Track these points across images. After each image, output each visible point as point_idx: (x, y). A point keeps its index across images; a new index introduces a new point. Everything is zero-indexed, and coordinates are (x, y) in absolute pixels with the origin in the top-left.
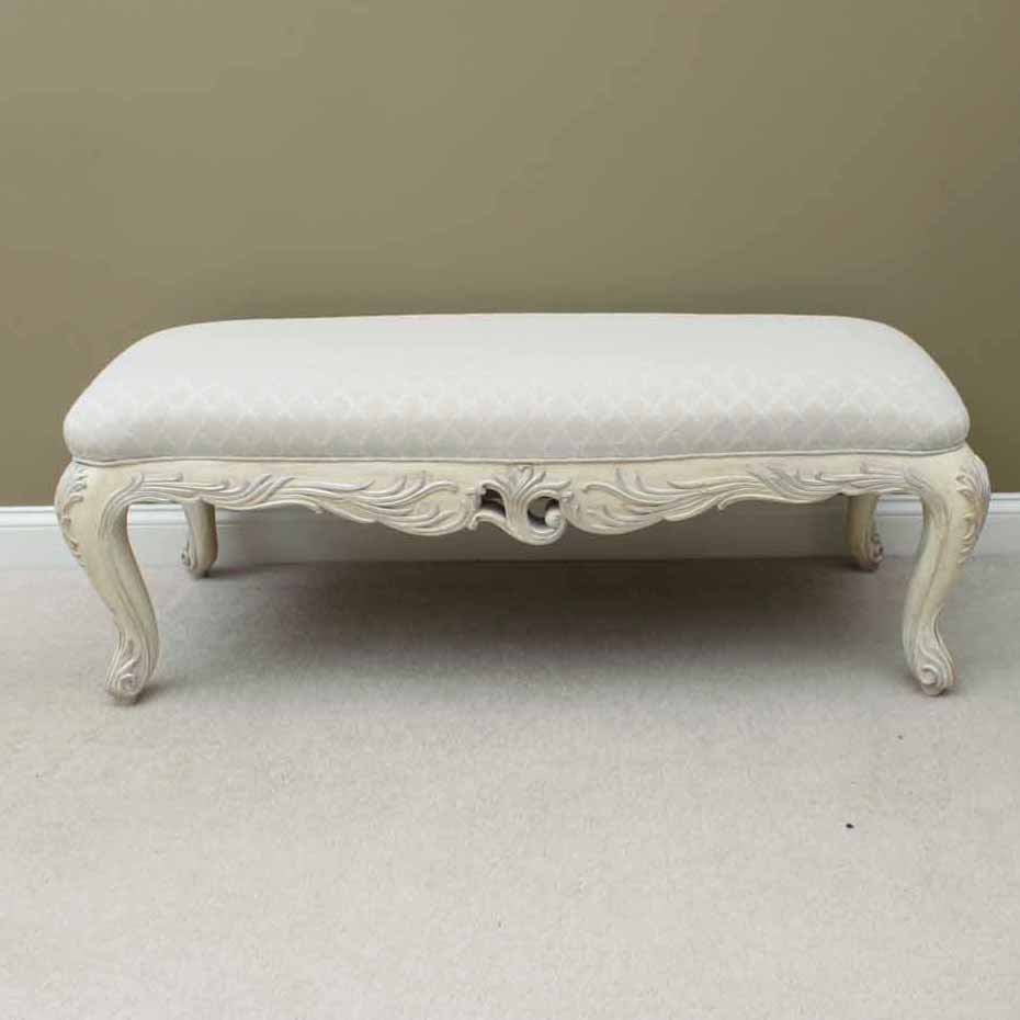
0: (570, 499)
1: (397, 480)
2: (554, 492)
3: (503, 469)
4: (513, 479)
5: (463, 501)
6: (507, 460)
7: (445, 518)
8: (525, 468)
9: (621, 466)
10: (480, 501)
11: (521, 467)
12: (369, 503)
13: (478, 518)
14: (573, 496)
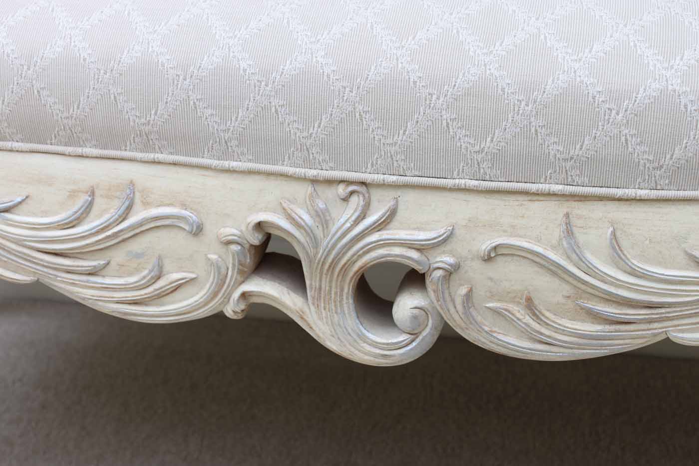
0: (450, 273)
1: (73, 195)
2: (414, 255)
3: (303, 191)
4: (323, 218)
5: (213, 257)
6: (312, 173)
7: (177, 288)
8: (352, 193)
9: (580, 210)
10: (248, 260)
11: (342, 190)
12: (18, 242)
13: (244, 295)
14: (456, 267)
